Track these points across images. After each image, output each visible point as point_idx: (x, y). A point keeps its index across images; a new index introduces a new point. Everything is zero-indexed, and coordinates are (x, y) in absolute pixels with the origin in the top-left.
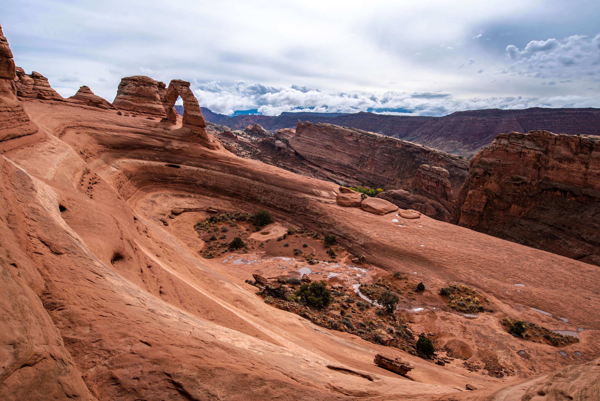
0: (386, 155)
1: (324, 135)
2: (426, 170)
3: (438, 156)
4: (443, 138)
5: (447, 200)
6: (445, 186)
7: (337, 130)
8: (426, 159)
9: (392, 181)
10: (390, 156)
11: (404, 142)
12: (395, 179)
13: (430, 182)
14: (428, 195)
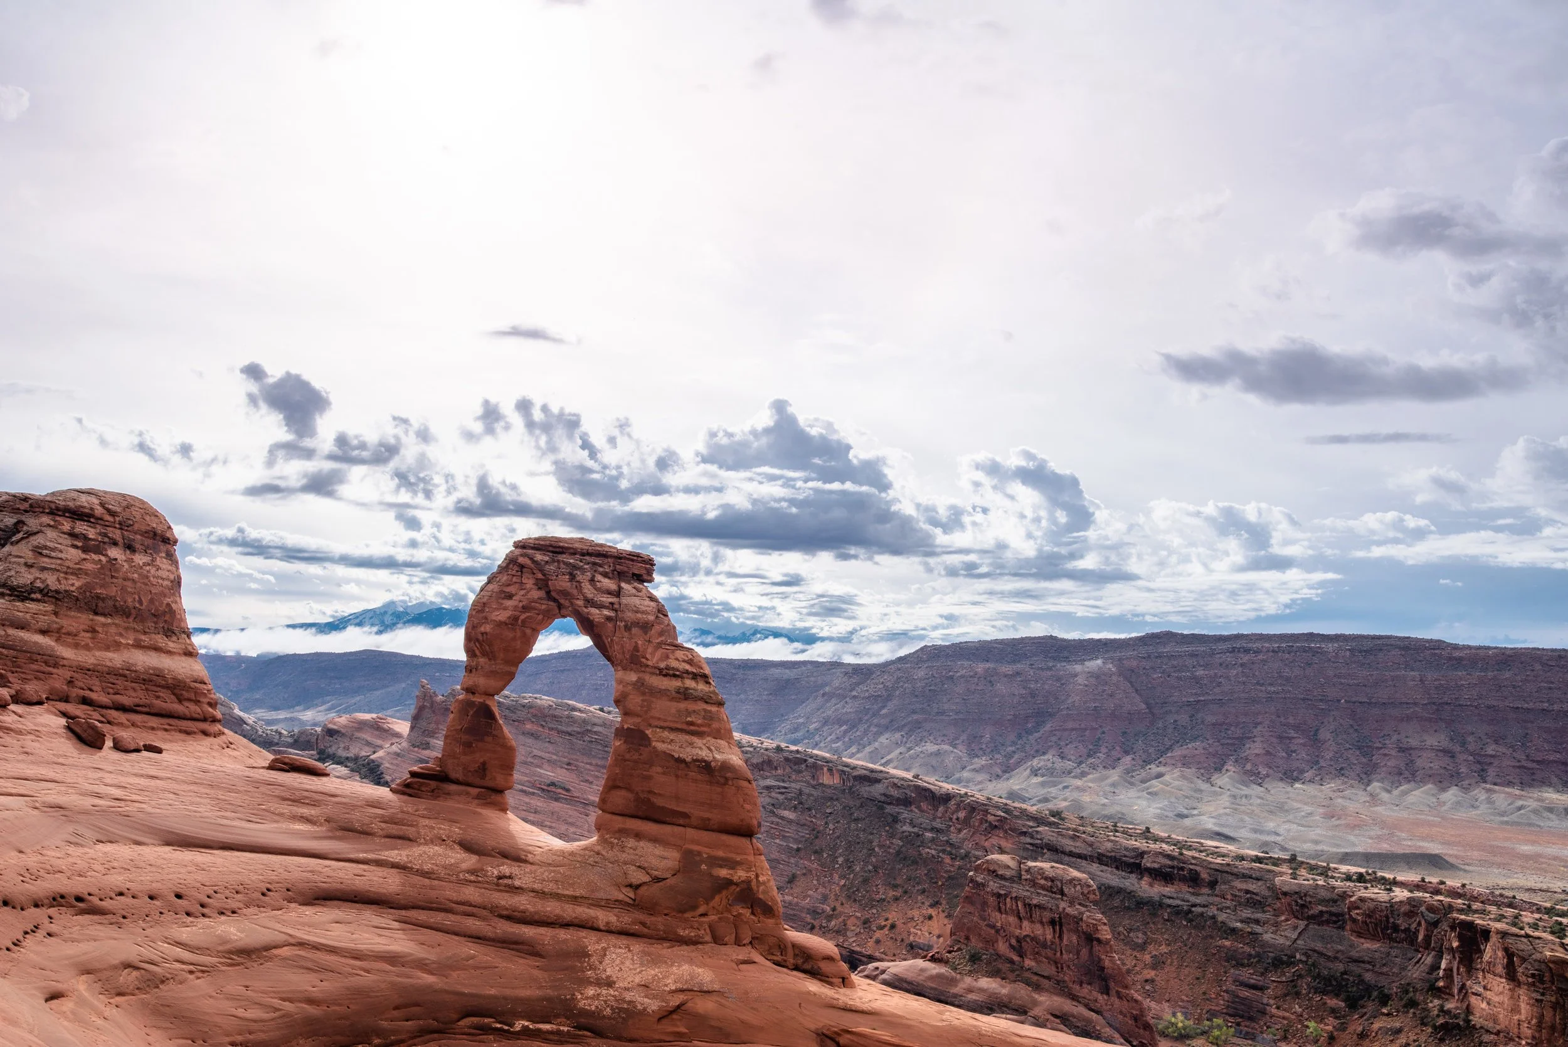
0: (786, 813)
1: (530, 741)
2: (1002, 878)
3: (986, 812)
4: (898, 735)
5: (1106, 991)
6: (1090, 938)
7: (584, 721)
8: (937, 824)
9: (830, 918)
10: (806, 818)
11: (847, 765)
12: (839, 908)
13: (1025, 923)
14: (1027, 975)
